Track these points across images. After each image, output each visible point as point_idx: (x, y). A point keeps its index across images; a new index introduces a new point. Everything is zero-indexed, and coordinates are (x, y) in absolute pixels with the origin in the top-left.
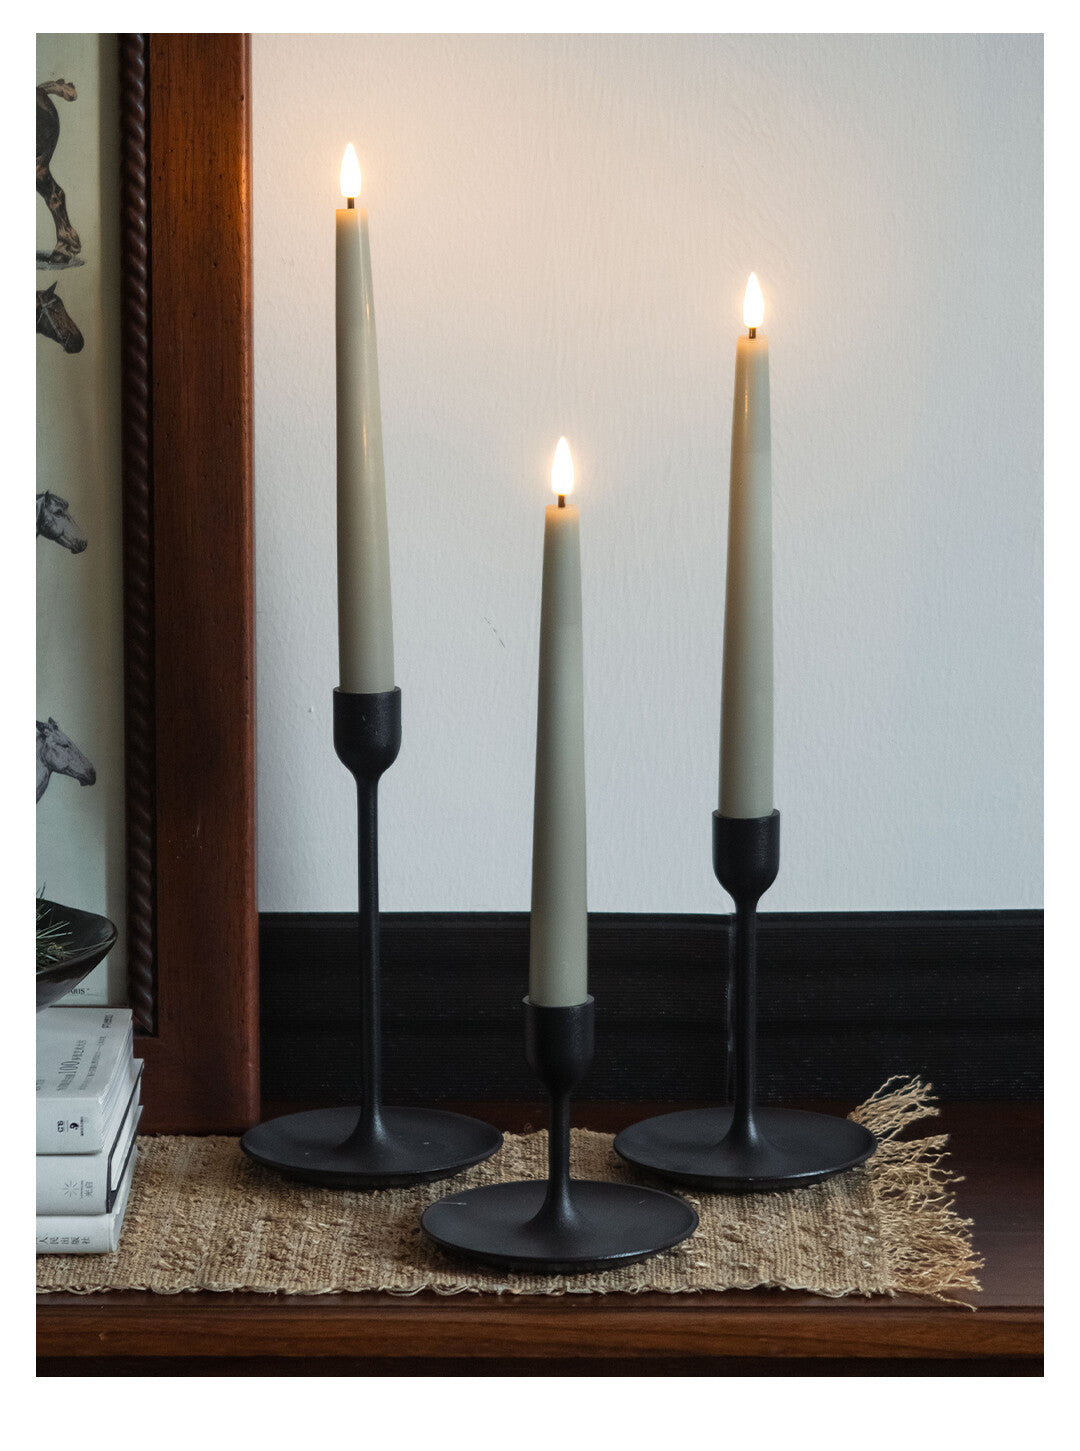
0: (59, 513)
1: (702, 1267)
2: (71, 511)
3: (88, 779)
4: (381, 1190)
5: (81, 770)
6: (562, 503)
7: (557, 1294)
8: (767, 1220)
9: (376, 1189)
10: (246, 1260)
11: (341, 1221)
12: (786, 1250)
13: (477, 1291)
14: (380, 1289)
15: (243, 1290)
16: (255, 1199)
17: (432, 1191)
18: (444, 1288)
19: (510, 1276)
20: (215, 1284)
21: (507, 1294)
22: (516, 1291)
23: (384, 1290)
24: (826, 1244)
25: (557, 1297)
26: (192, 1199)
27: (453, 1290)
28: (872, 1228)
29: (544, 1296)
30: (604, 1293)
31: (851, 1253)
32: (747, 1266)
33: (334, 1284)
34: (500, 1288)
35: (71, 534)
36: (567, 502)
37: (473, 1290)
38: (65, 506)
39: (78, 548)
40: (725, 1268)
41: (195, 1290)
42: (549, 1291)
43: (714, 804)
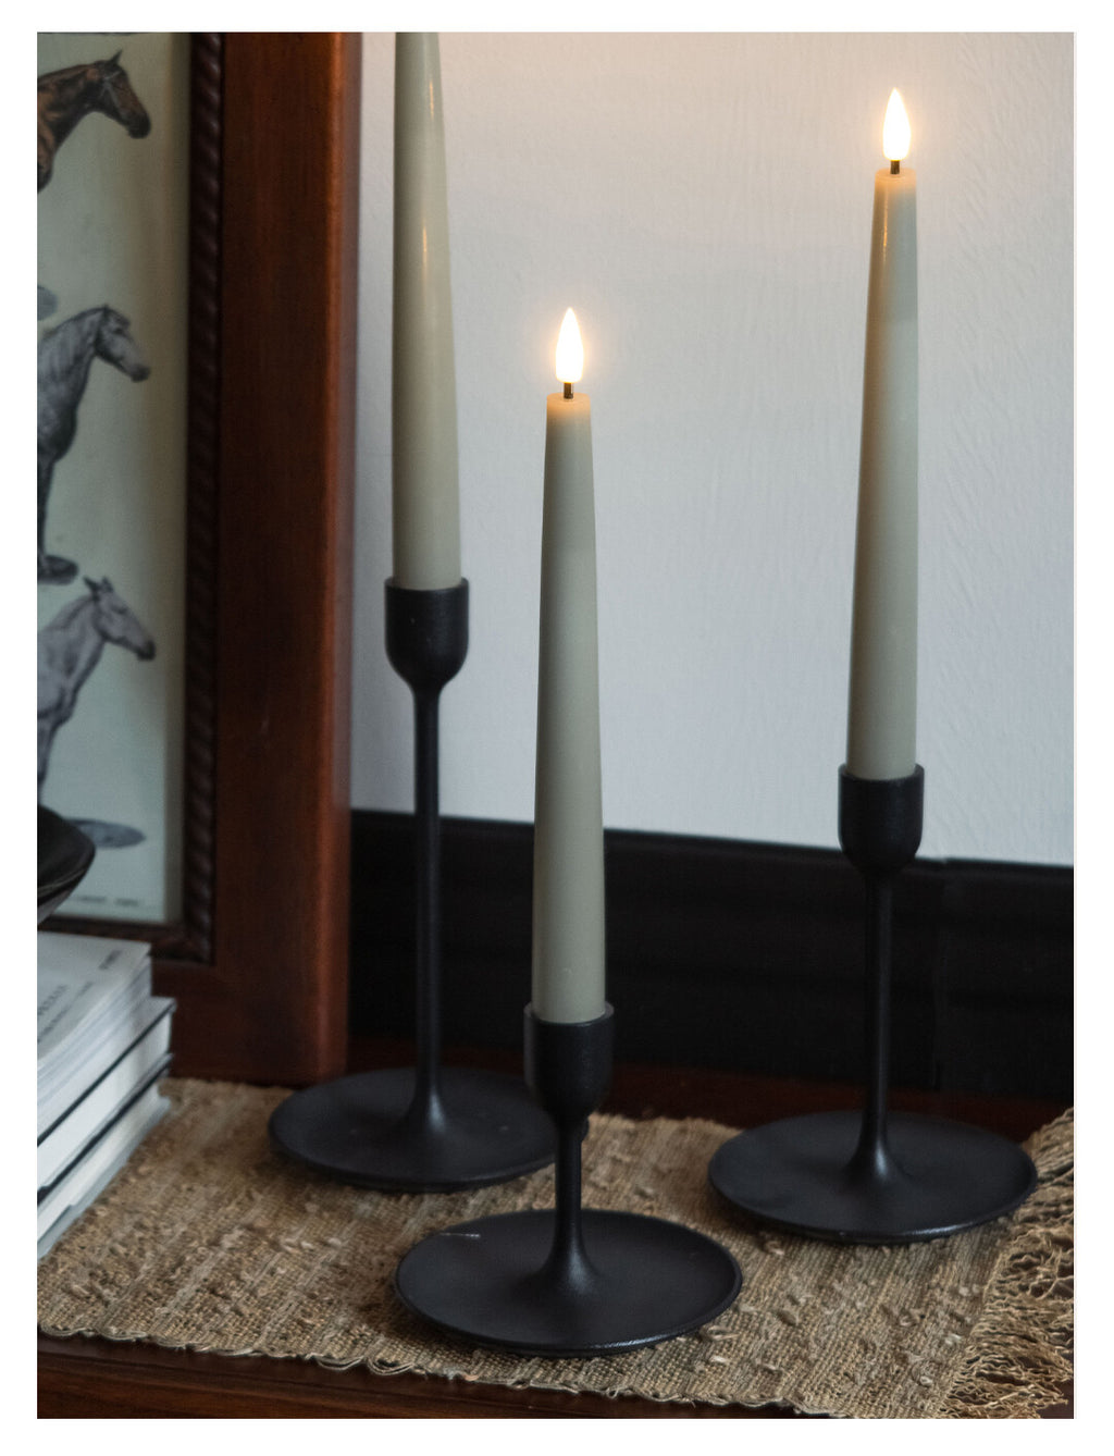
0: (119, 332)
1: (719, 1364)
2: (133, 330)
3: (146, 653)
4: (413, 1194)
5: (137, 640)
6: (568, 392)
7: (519, 1387)
8: (846, 1293)
9: (407, 1192)
10: (180, 1292)
11: (332, 1240)
12: (839, 1346)
13: (424, 1373)
14: (308, 1357)
15: (146, 1340)
16: (255, 1194)
17: (472, 1202)
18: (382, 1363)
19: (477, 1353)
20: (114, 1330)
21: (459, 1380)
22: (471, 1378)
23: (313, 1361)
24: (898, 1339)
25: (520, 1391)
26: (184, 1187)
27: (392, 1369)
28: (968, 1320)
29: (503, 1388)
30: (576, 1392)
31: (918, 1359)
32: (773, 1368)
33: (260, 1343)
34: (451, 1373)
35: (133, 357)
36: (574, 391)
37: (418, 1371)
38: (124, 322)
39: (140, 375)
40: (747, 1367)
41: (91, 1334)
42: (510, 1382)
43: (840, 757)
